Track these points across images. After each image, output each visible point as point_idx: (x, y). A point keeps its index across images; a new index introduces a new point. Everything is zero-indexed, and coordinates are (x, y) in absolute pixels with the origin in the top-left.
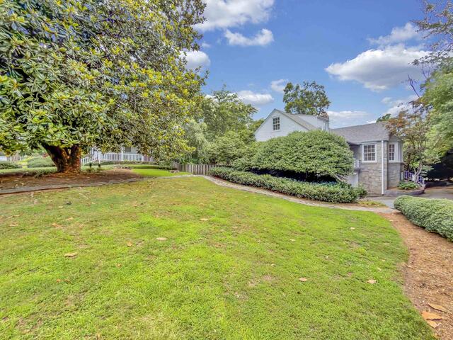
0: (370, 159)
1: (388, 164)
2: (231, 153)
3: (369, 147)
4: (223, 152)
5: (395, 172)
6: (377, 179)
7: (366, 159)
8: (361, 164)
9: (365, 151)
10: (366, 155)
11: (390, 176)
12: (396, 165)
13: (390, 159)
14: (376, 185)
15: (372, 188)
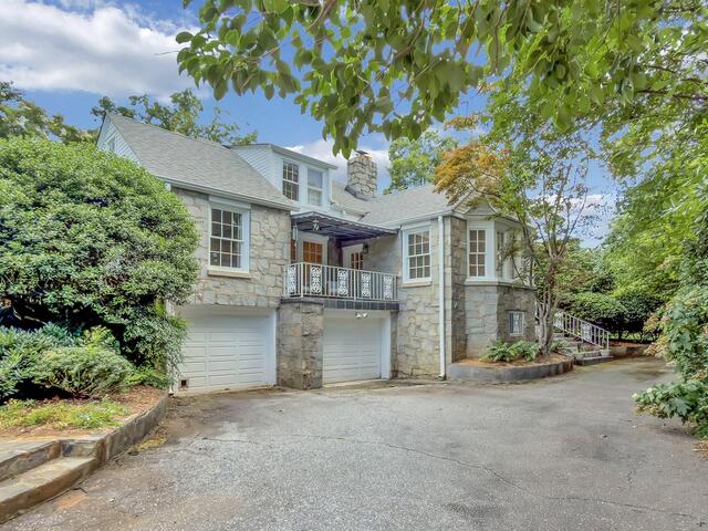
3: (420, 237)
6: (430, 333)
7: (411, 274)
9: (410, 249)
10: (412, 261)
11: (471, 323)
12: (486, 288)
13: (473, 273)
14: (430, 349)
15: (423, 360)
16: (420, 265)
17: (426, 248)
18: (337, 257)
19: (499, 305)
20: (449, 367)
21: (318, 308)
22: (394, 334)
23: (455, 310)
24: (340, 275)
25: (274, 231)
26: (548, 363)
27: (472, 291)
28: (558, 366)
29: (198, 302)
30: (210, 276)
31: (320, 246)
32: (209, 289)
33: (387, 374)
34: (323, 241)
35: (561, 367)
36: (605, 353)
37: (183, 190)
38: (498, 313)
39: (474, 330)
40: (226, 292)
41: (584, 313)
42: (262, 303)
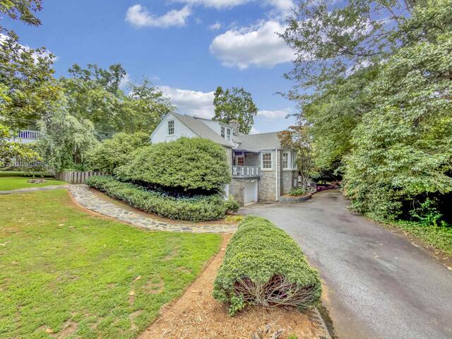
0: (267, 167)
1: (282, 172)
2: (112, 160)
3: (267, 154)
4: (103, 158)
5: (287, 179)
6: (273, 186)
7: (264, 167)
8: (259, 171)
9: (264, 158)
10: (264, 162)
11: (284, 183)
12: (289, 172)
13: (284, 167)
14: (272, 191)
15: (269, 195)
16: (267, 164)
17: (270, 159)
19: (292, 177)
20: (279, 198)
22: (259, 187)
24: (247, 169)
27: (285, 173)
33: (256, 200)
36: (315, 190)
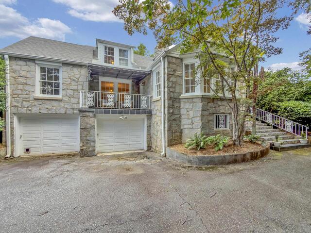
1: (178, 99)
8: (151, 102)
10: (157, 87)
12: (194, 100)
13: (187, 91)
15: (158, 143)
18: (137, 90)
19: (203, 110)
20: (166, 149)
21: (91, 114)
22: (149, 127)
23: (171, 114)
24: (109, 96)
25: (77, 76)
26: (236, 153)
27: (185, 102)
28: (245, 155)
29: (28, 112)
30: (35, 99)
31: (128, 85)
32: (35, 106)
34: (129, 82)
35: (248, 156)
36: (304, 141)
37: (19, 58)
38: (202, 116)
39: (185, 127)
40: (46, 106)
41: (287, 114)
42: (70, 112)
